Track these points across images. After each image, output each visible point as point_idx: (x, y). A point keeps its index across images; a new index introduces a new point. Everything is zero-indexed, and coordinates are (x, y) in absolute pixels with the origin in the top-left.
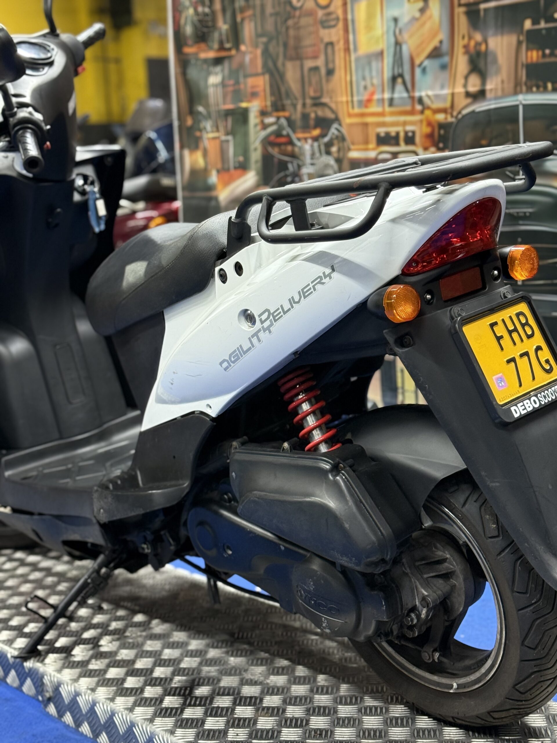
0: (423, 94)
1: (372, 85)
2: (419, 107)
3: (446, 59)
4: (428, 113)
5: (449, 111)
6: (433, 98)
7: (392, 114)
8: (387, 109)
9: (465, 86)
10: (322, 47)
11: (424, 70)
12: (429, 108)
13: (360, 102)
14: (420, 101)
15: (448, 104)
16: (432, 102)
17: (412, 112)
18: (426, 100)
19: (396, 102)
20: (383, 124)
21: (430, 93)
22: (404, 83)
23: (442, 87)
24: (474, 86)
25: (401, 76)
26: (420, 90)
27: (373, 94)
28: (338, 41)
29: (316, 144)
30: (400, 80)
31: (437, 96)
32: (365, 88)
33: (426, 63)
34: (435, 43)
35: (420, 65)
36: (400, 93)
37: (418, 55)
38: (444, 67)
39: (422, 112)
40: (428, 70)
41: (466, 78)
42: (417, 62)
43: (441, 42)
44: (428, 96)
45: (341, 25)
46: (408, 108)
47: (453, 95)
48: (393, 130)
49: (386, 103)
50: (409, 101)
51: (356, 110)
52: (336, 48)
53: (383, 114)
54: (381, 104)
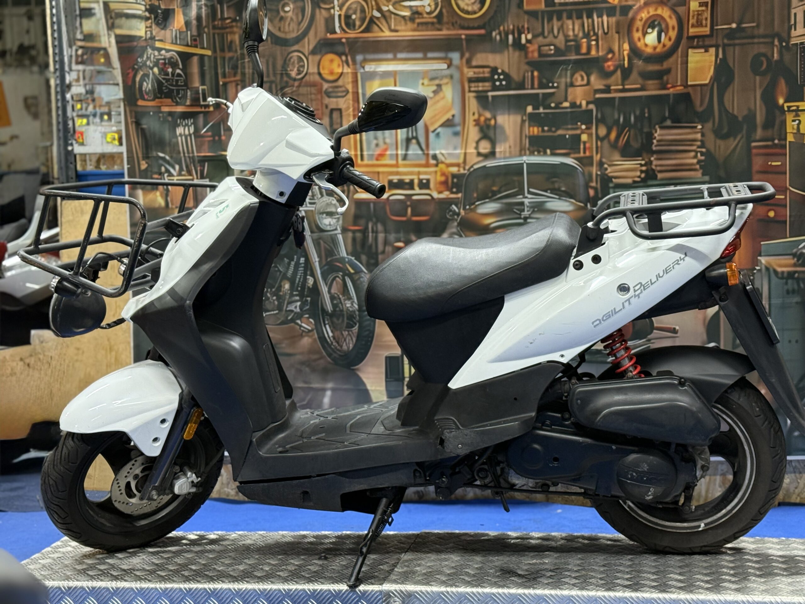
0: (437, 152)
1: (385, 143)
2: (433, 162)
3: (458, 129)
4: (441, 166)
5: (462, 165)
6: (446, 156)
7: (405, 166)
8: (400, 162)
9: (477, 148)
10: (327, 112)
11: (438, 135)
12: (442, 162)
13: (371, 157)
14: (435, 157)
15: (461, 160)
16: (445, 158)
17: (427, 165)
18: (440, 157)
19: (409, 157)
20: (397, 173)
21: (443, 152)
22: (419, 143)
23: (455, 148)
24: (485, 148)
25: (416, 138)
26: (434, 149)
27: (386, 150)
28: (348, 108)
30: (414, 141)
31: (449, 154)
32: (377, 145)
33: (439, 130)
34: (449, 116)
35: (433, 131)
36: (414, 150)
37: (432, 124)
38: (456, 134)
39: (437, 165)
40: (441, 135)
41: (477, 143)
42: (431, 129)
43: (453, 116)
44: (443, 154)
45: (350, 96)
46: (423, 162)
47: (465, 154)
48: (407, 179)
49: (400, 158)
50: (424, 157)
51: (366, 162)
52: (344, 113)
53: (397, 166)
54: (395, 158)
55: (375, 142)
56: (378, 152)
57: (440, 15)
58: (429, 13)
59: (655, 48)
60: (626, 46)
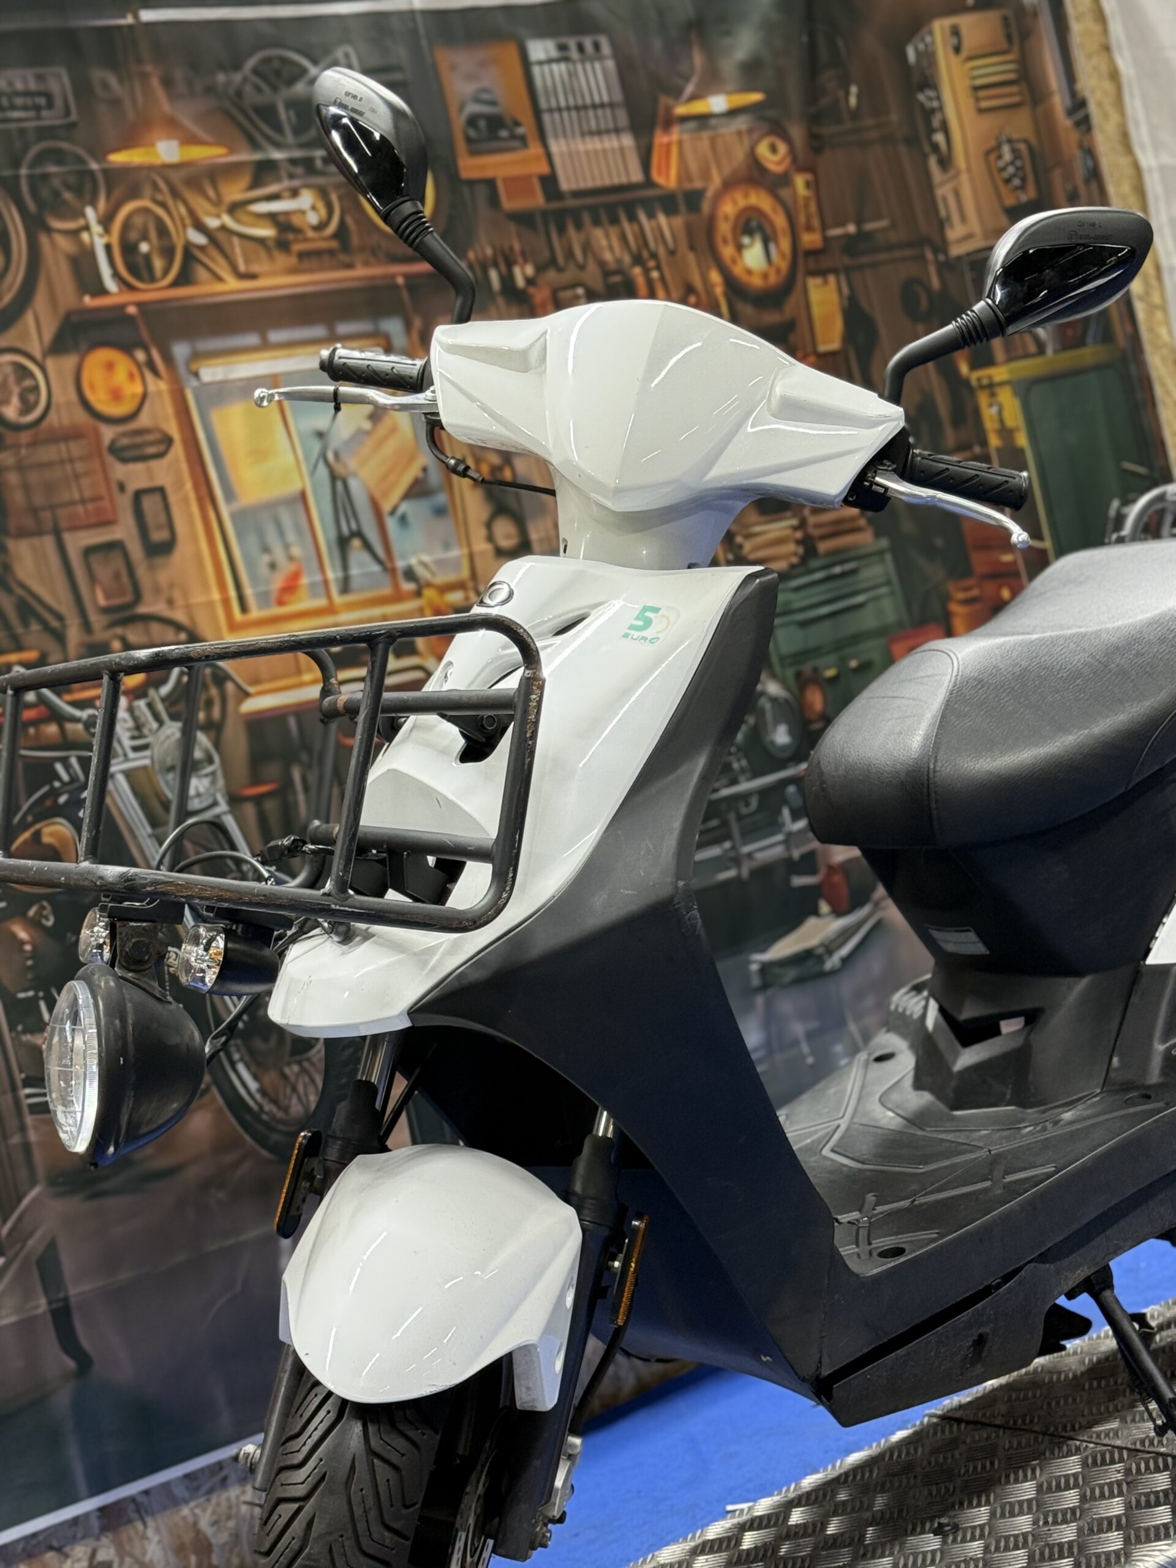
0: (413, 561)
1: (291, 558)
2: (408, 586)
3: (442, 498)
4: (428, 593)
5: (470, 585)
6: (433, 567)
7: (351, 607)
8: (338, 599)
9: (490, 538)
10: (124, 503)
11: (403, 520)
12: (429, 585)
13: (265, 598)
14: (410, 574)
15: (465, 573)
16: (433, 574)
17: (398, 597)
18: (421, 572)
19: (355, 583)
21: (426, 558)
22: (367, 546)
23: (447, 546)
24: (508, 537)
25: (359, 534)
26: (404, 557)
27: (297, 575)
28: (181, 483)
29: (141, 704)
30: (356, 543)
31: (440, 563)
32: (273, 566)
33: (404, 507)
34: (413, 472)
35: (393, 512)
36: (361, 564)
37: (386, 494)
38: (440, 512)
39: (418, 594)
40: (411, 518)
41: (489, 525)
42: (386, 507)
43: (425, 470)
44: (424, 564)
45: (178, 450)
46: (387, 590)
47: (471, 557)
49: (334, 589)
50: (386, 580)
51: (255, 613)
52: (173, 498)
53: (330, 610)
54: (321, 589)
55: (266, 559)
56: (277, 582)
57: (342, 233)
58: (320, 227)
59: (765, 276)
60: (715, 277)
